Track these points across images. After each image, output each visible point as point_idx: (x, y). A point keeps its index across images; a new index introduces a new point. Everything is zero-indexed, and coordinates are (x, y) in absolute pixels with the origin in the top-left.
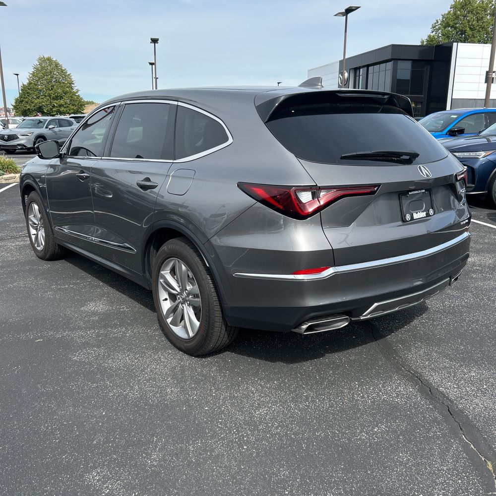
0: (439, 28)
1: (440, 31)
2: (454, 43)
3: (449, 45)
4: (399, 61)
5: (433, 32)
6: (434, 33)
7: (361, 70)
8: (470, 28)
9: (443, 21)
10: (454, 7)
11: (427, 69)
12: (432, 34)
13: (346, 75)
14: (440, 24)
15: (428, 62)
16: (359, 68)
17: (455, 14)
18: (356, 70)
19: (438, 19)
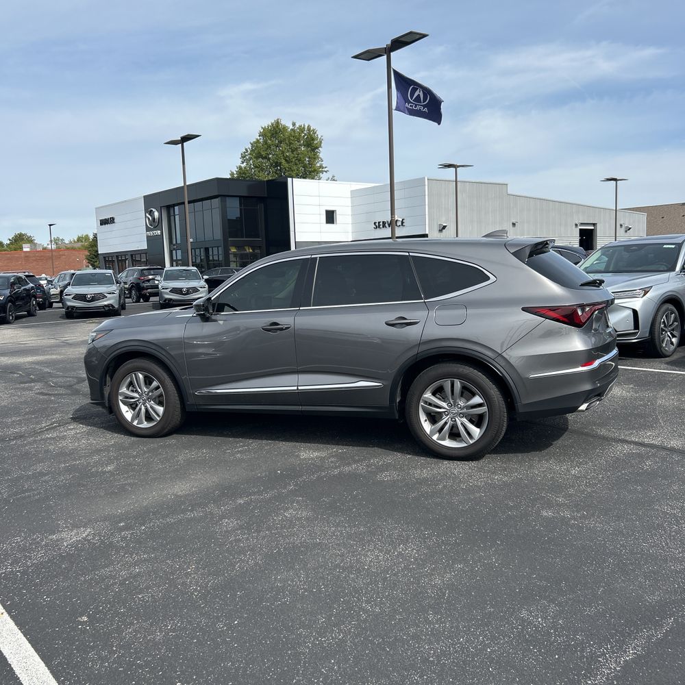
0: (250, 159)
1: (251, 161)
2: (289, 179)
3: (281, 180)
4: (227, 198)
5: (243, 163)
6: (245, 164)
7: (176, 208)
8: (286, 160)
9: (252, 150)
10: (262, 134)
11: (260, 207)
12: (242, 165)
13: (156, 214)
14: (250, 154)
15: (261, 199)
16: (174, 206)
17: (265, 142)
18: (169, 208)
19: (247, 147)
